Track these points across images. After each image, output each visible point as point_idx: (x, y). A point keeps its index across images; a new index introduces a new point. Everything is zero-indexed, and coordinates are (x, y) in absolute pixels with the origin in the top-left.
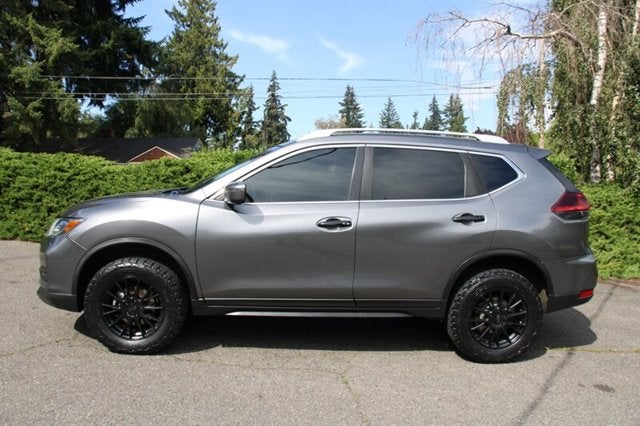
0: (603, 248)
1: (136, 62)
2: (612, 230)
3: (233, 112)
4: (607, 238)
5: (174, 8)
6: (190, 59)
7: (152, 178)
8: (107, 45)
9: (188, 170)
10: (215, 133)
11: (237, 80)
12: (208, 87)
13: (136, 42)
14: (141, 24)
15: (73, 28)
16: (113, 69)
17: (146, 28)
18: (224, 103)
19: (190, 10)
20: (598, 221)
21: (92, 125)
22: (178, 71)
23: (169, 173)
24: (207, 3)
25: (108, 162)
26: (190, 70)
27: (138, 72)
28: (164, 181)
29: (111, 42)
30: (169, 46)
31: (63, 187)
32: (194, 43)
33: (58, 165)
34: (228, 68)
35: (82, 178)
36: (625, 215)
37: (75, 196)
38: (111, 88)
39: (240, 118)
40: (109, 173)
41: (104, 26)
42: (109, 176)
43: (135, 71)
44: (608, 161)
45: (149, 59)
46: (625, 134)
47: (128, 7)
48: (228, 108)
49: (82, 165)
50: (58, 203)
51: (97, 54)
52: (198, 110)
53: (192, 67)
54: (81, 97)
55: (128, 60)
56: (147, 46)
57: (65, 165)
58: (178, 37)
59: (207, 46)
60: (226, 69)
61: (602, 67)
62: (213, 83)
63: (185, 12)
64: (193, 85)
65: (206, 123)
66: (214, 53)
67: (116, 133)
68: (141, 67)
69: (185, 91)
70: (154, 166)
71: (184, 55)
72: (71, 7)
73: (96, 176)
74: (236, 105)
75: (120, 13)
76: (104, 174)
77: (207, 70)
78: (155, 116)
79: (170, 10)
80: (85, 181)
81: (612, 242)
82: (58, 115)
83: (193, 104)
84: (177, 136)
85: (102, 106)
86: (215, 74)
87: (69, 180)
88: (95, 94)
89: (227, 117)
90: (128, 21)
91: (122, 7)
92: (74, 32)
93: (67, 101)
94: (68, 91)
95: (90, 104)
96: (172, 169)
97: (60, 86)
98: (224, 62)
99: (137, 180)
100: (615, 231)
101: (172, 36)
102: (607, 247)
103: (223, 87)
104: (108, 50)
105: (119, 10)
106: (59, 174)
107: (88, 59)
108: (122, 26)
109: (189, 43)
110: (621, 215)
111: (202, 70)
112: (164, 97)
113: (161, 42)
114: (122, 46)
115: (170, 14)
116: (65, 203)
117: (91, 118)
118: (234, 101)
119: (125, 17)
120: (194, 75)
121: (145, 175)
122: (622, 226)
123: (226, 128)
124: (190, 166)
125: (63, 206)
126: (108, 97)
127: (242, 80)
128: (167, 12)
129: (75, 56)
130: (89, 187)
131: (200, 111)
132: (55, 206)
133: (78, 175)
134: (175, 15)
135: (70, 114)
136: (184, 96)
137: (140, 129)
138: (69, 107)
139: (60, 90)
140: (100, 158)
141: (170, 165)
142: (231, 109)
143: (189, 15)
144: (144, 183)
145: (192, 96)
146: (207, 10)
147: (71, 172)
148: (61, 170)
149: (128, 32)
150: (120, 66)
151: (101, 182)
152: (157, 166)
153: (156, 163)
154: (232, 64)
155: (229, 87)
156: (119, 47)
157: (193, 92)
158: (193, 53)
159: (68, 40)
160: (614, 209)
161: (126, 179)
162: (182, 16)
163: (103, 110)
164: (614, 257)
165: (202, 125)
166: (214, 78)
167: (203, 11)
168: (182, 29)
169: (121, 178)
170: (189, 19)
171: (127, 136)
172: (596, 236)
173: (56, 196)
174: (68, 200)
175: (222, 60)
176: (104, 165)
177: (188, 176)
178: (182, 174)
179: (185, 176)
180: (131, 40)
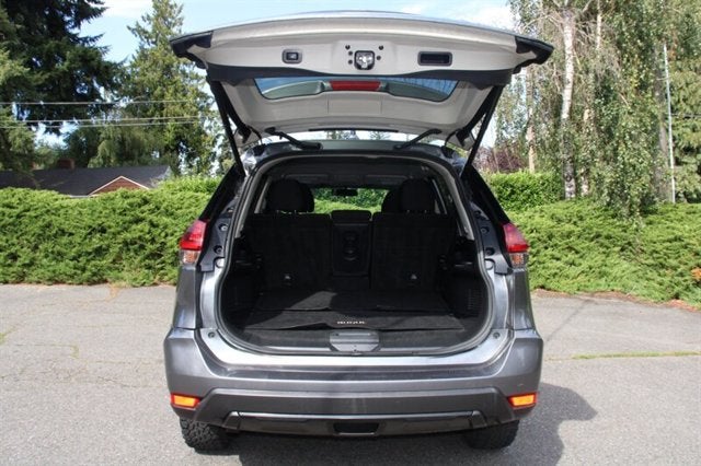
0: (573, 264)
1: (96, 85)
2: (581, 245)
3: (206, 135)
4: (577, 252)
5: (137, 24)
6: (157, 79)
7: (107, 211)
8: (61, 66)
9: (146, 202)
10: (188, 159)
12: (177, 109)
13: (94, 63)
14: (99, 44)
15: (21, 49)
16: (70, 93)
17: (106, 48)
18: (195, 126)
19: (155, 26)
20: (568, 236)
21: (48, 155)
22: (144, 91)
23: (125, 205)
24: (173, 18)
25: (62, 196)
26: (158, 92)
27: (98, 96)
28: (120, 214)
29: (66, 63)
30: (133, 66)
31: (13, 224)
32: (161, 62)
33: (6, 201)
34: (199, 87)
35: (32, 214)
36: (595, 229)
37: (26, 233)
38: (68, 114)
39: (215, 142)
40: (62, 207)
41: (58, 46)
42: (62, 211)
43: (94, 94)
44: (582, 174)
45: (110, 81)
46: (594, 147)
47: (84, 24)
48: (201, 132)
49: (32, 201)
50: (7, 241)
51: (50, 76)
52: (167, 134)
53: (159, 88)
54: (36, 125)
55: (87, 83)
56: (107, 67)
57: (14, 201)
58: (143, 55)
59: (175, 64)
60: (197, 89)
61: (571, 80)
62: (183, 105)
63: (149, 28)
64: (162, 107)
65: (177, 149)
66: (183, 72)
67: (76, 163)
68: (102, 90)
69: (153, 115)
70: (109, 199)
71: (150, 75)
72: (19, 26)
73: (48, 211)
74: (210, 128)
75: (75, 31)
76: (57, 209)
77: (176, 91)
78: (120, 143)
79: (134, 27)
80: (36, 217)
81: (581, 257)
82: (9, 145)
83: (162, 129)
84: (146, 164)
85: (59, 134)
86: (184, 95)
87: (19, 216)
88: (51, 122)
89: (200, 142)
90: (85, 40)
91: (78, 24)
92: (24, 54)
93: (18, 130)
94: (19, 119)
95: (46, 132)
96: (129, 201)
97: (10, 114)
98: (195, 82)
99: (92, 214)
100: (583, 245)
101: (136, 55)
102: (577, 262)
103: (194, 109)
104: (64, 72)
105: (73, 27)
106: (7, 211)
107: (40, 82)
108: (78, 45)
109: (155, 62)
110: (591, 229)
111: (171, 91)
112: (129, 122)
113: (122, 63)
114: (79, 68)
115: (133, 30)
116: (15, 241)
117: (48, 147)
118: (207, 123)
119: (80, 36)
120: (163, 96)
121: (100, 209)
122: (592, 240)
123: (200, 153)
124: (148, 197)
125: (13, 245)
126: (65, 123)
128: (129, 28)
129: (26, 80)
130: (40, 223)
131: (170, 136)
132: (4, 244)
133: (28, 210)
134: (139, 31)
135: (22, 144)
136: (151, 121)
137: (104, 158)
138: (21, 136)
139: (10, 118)
140: (53, 192)
141: (127, 197)
142: (204, 133)
143: (154, 31)
144: (99, 217)
145: (161, 121)
146: (174, 25)
147: (21, 208)
148: (9, 206)
149: (86, 51)
150: (78, 90)
151: (53, 217)
152: (113, 199)
153: (112, 196)
155: (201, 109)
156: (76, 69)
157: (162, 116)
158: (159, 73)
159: (16, 62)
160: (584, 224)
161: (80, 213)
162: (146, 32)
163: (61, 138)
164: (583, 272)
165: (172, 151)
166: (184, 100)
167: (169, 26)
168: (146, 46)
169: (76, 212)
170: (154, 35)
171: (91, 166)
172: (566, 252)
173: (5, 234)
174: (18, 238)
175: (192, 79)
176: (57, 200)
177: (145, 208)
178: (140, 206)
179: (142, 208)
180: (89, 61)
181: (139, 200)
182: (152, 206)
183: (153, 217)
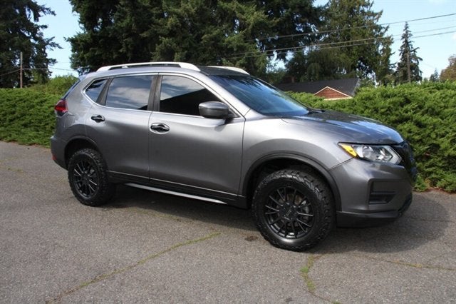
1: (308, 24)
6: (344, 19)
11: (382, 31)
13: (308, 8)
27: (310, 31)
34: (375, 21)
43: (307, 30)
45: (318, 20)
48: (376, 54)
51: (280, 21)
53: (346, 25)
55: (302, 23)
56: (315, 11)
59: (356, 7)
60: (373, 23)
62: (364, 35)
64: (349, 38)
65: (359, 67)
66: (363, 11)
68: (312, 27)
77: (358, 26)
83: (348, 54)
84: (338, 78)
85: (285, 60)
86: (365, 28)
89: (376, 61)
93: (262, 57)
95: (277, 59)
98: (372, 18)
103: (371, 38)
104: (288, 17)
107: (274, 25)
109: (343, 7)
111: (354, 26)
113: (326, 6)
114: (298, 13)
118: (381, 48)
123: (375, 69)
126: (289, 51)
127: (386, 30)
129: (266, 24)
131: (354, 58)
142: (379, 54)
150: (297, 28)
154: (378, 19)
155: (376, 37)
158: (346, 14)
159: (260, 12)
163: (285, 63)
175: (369, 16)
176: (316, 101)
177: (408, 107)
178: (402, 105)
179: (405, 107)
180: (303, 7)
181: (402, 99)
182: (415, 105)
183: (418, 116)
